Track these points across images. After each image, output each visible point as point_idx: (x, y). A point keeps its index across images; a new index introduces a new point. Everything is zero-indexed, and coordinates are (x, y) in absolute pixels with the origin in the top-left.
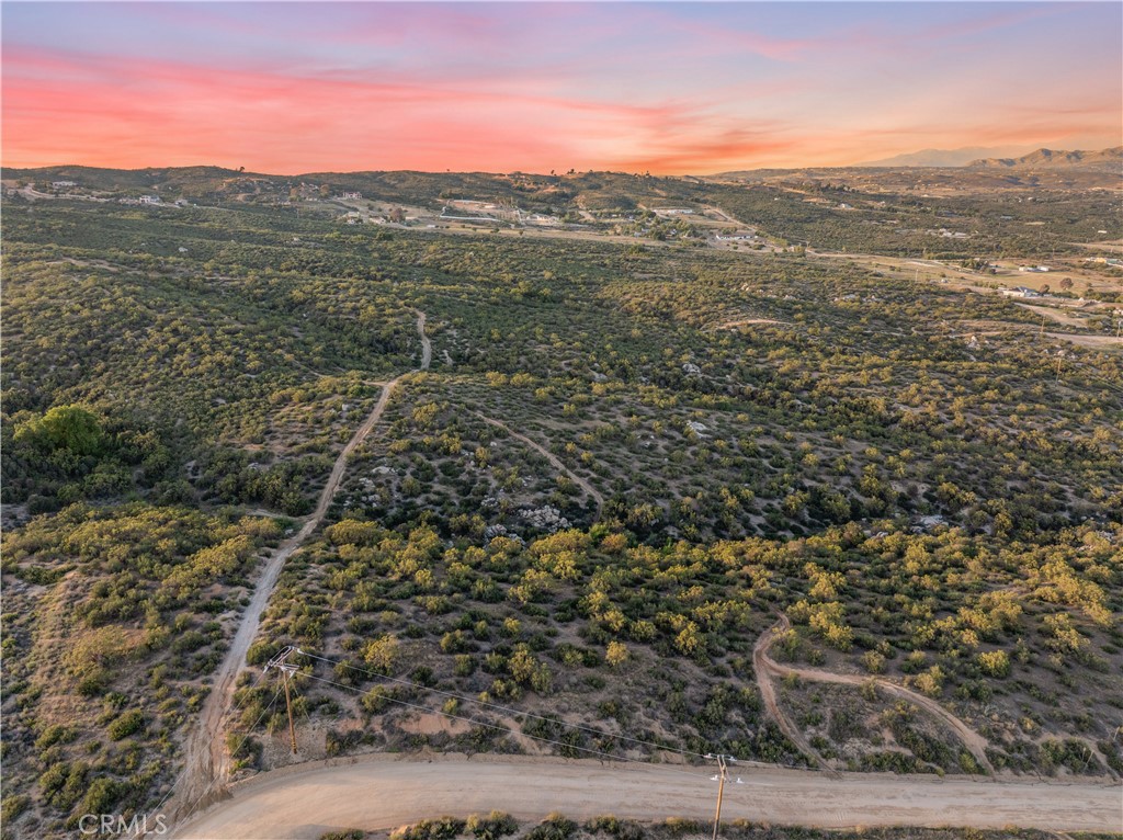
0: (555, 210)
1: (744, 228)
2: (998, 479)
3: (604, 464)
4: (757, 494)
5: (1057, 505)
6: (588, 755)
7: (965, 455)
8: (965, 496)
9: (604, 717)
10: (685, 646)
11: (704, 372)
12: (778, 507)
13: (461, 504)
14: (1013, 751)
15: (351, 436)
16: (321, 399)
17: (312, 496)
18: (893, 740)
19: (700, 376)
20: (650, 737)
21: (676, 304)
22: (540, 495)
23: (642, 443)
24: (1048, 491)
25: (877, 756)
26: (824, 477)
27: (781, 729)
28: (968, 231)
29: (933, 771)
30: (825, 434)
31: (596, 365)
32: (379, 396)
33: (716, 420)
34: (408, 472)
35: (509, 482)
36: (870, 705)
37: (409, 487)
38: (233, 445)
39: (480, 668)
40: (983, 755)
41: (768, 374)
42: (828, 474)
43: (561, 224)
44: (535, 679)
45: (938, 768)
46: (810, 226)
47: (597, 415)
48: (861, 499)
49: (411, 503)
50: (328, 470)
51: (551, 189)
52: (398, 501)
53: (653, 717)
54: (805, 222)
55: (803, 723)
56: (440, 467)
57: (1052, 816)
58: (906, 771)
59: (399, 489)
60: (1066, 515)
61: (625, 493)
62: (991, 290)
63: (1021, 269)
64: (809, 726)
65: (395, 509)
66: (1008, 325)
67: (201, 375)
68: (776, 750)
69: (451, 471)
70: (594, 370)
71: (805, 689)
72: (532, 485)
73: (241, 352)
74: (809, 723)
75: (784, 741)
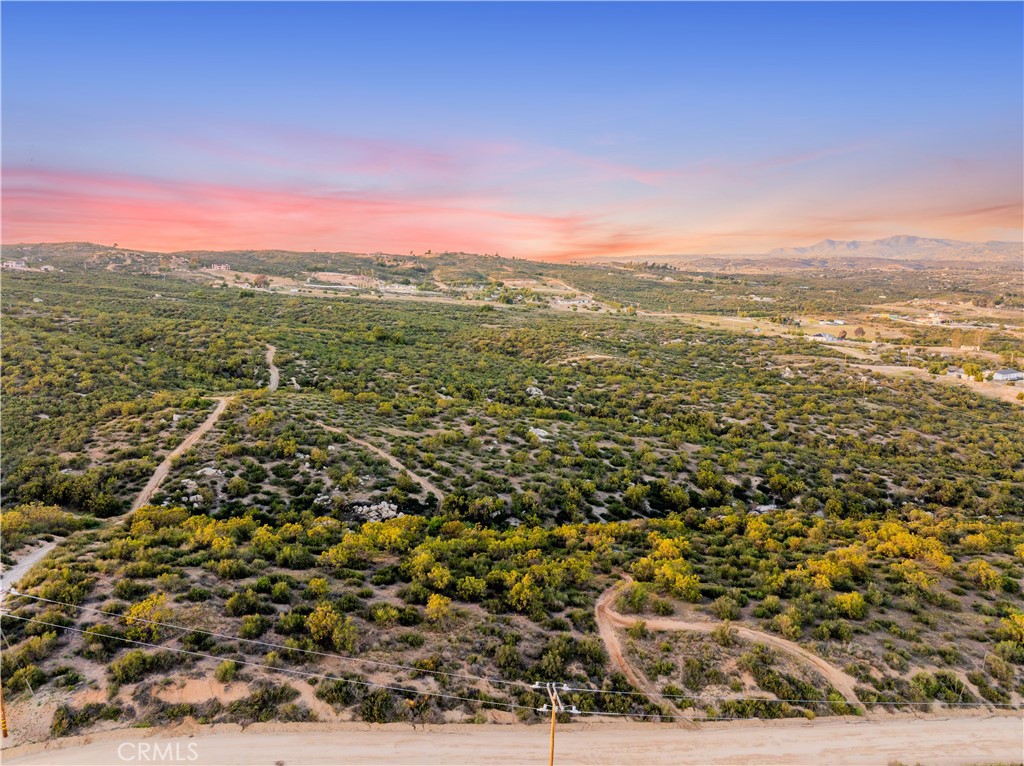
0: (412, 280)
1: (582, 295)
2: (823, 473)
3: (445, 465)
4: (599, 488)
5: (880, 493)
6: (397, 718)
7: (792, 454)
8: (796, 485)
9: (420, 676)
10: (519, 600)
11: (546, 394)
12: (621, 499)
13: (291, 502)
14: (883, 688)
15: (178, 443)
16: (152, 412)
17: (127, 498)
18: (754, 684)
19: (543, 397)
20: (474, 694)
21: (520, 344)
22: (377, 493)
23: (486, 447)
24: (870, 481)
25: (739, 702)
26: (662, 473)
27: (628, 681)
28: (774, 297)
29: (801, 714)
30: (661, 438)
31: (443, 389)
32: (215, 408)
33: (558, 428)
34: (237, 474)
35: (344, 480)
36: (726, 649)
37: (237, 487)
38: (48, 454)
39: (273, 630)
40: (853, 694)
41: (606, 396)
42: (666, 470)
43: (418, 292)
44: (337, 636)
45: (806, 711)
46: (639, 294)
47: (441, 425)
48: (699, 491)
49: (236, 503)
50: (147, 474)
51: (410, 265)
52: (223, 501)
53: (480, 673)
54: (635, 290)
55: (653, 673)
56: (272, 469)
57: (936, 752)
58: (773, 716)
59: (225, 490)
60: (888, 501)
61: (466, 489)
62: (798, 337)
63: (821, 323)
64: (660, 676)
65: (219, 509)
66: (816, 358)
67: (27, 393)
68: (624, 701)
69: (284, 472)
70: (441, 392)
71: (653, 638)
72: (370, 484)
73: (75, 375)
74: (659, 673)
75: (632, 693)
